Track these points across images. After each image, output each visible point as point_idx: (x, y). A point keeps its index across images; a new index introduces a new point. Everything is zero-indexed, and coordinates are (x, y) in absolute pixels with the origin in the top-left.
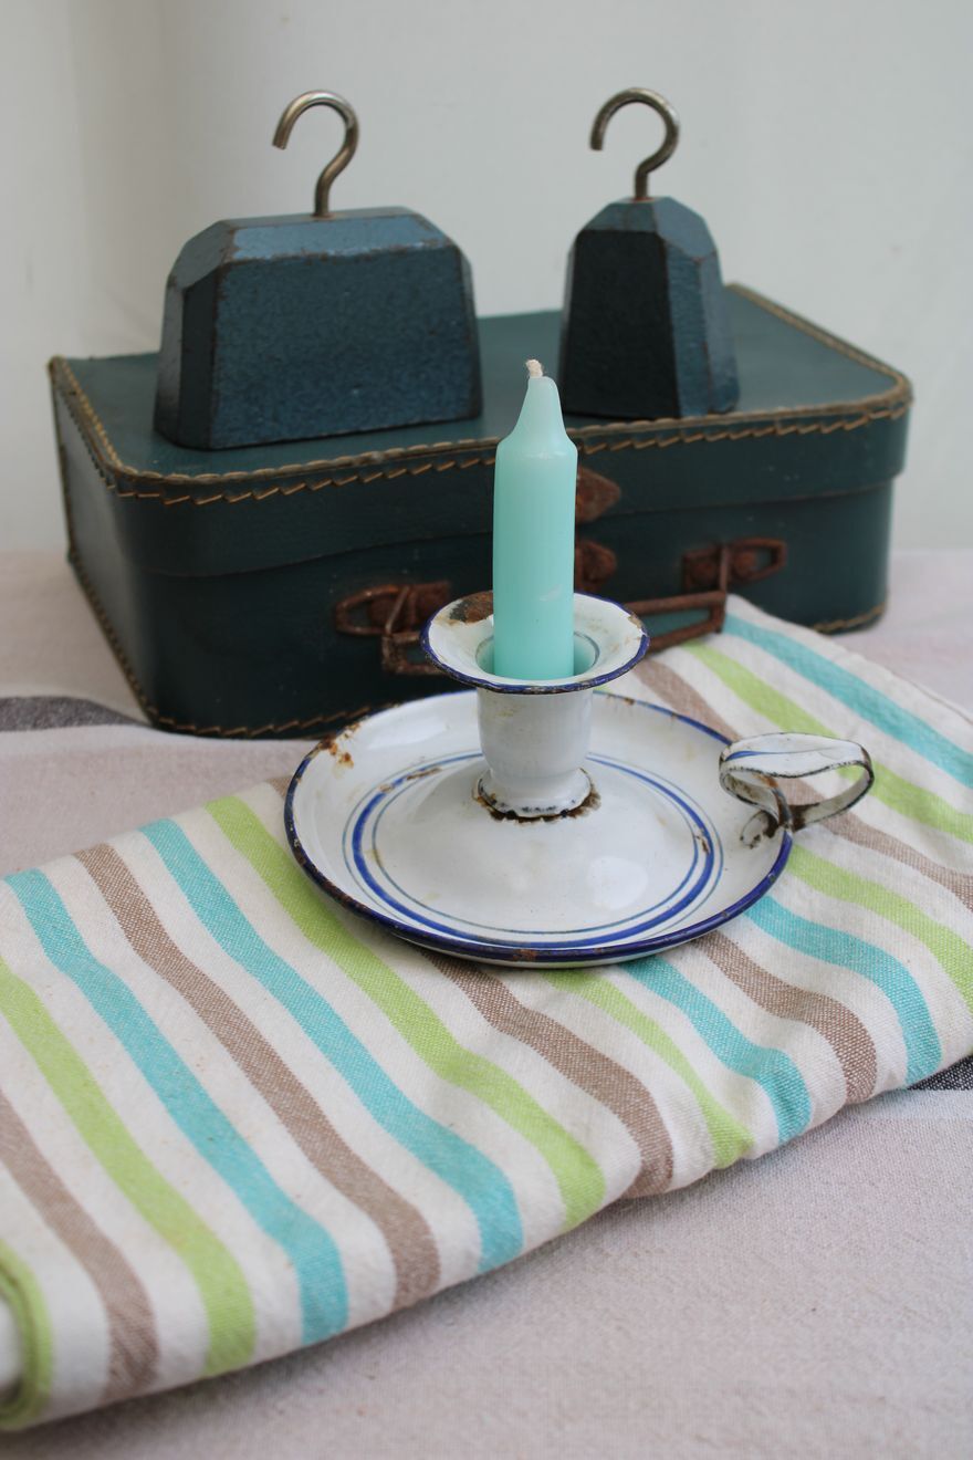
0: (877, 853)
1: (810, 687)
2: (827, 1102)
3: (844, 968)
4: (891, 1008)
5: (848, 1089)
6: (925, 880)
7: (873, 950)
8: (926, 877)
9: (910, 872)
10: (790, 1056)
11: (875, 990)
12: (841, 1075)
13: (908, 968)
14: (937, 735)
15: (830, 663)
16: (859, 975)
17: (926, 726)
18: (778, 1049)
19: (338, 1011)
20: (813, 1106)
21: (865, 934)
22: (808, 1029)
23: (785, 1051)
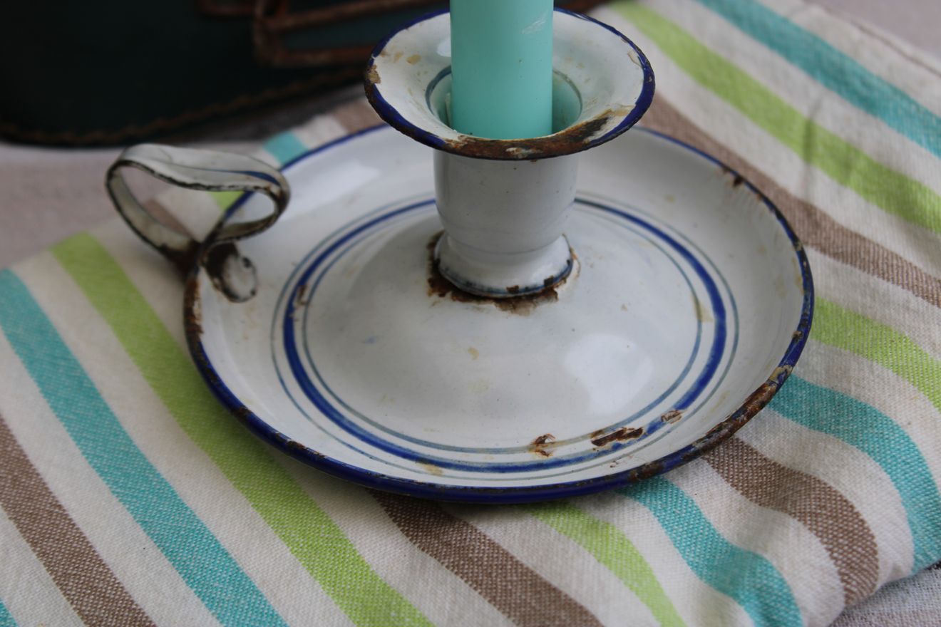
0: (858, 271)
1: (762, 52)
2: (822, 614)
3: (831, 436)
4: (891, 487)
5: (847, 596)
6: (917, 302)
7: (864, 410)
8: (920, 299)
9: (899, 293)
10: (774, 563)
11: (871, 466)
12: (836, 582)
13: (908, 431)
14: (918, 107)
15: (785, 21)
16: (849, 446)
17: (904, 96)
18: (759, 552)
19: (225, 545)
20: (804, 620)
21: (853, 388)
22: (793, 523)
23: (767, 556)
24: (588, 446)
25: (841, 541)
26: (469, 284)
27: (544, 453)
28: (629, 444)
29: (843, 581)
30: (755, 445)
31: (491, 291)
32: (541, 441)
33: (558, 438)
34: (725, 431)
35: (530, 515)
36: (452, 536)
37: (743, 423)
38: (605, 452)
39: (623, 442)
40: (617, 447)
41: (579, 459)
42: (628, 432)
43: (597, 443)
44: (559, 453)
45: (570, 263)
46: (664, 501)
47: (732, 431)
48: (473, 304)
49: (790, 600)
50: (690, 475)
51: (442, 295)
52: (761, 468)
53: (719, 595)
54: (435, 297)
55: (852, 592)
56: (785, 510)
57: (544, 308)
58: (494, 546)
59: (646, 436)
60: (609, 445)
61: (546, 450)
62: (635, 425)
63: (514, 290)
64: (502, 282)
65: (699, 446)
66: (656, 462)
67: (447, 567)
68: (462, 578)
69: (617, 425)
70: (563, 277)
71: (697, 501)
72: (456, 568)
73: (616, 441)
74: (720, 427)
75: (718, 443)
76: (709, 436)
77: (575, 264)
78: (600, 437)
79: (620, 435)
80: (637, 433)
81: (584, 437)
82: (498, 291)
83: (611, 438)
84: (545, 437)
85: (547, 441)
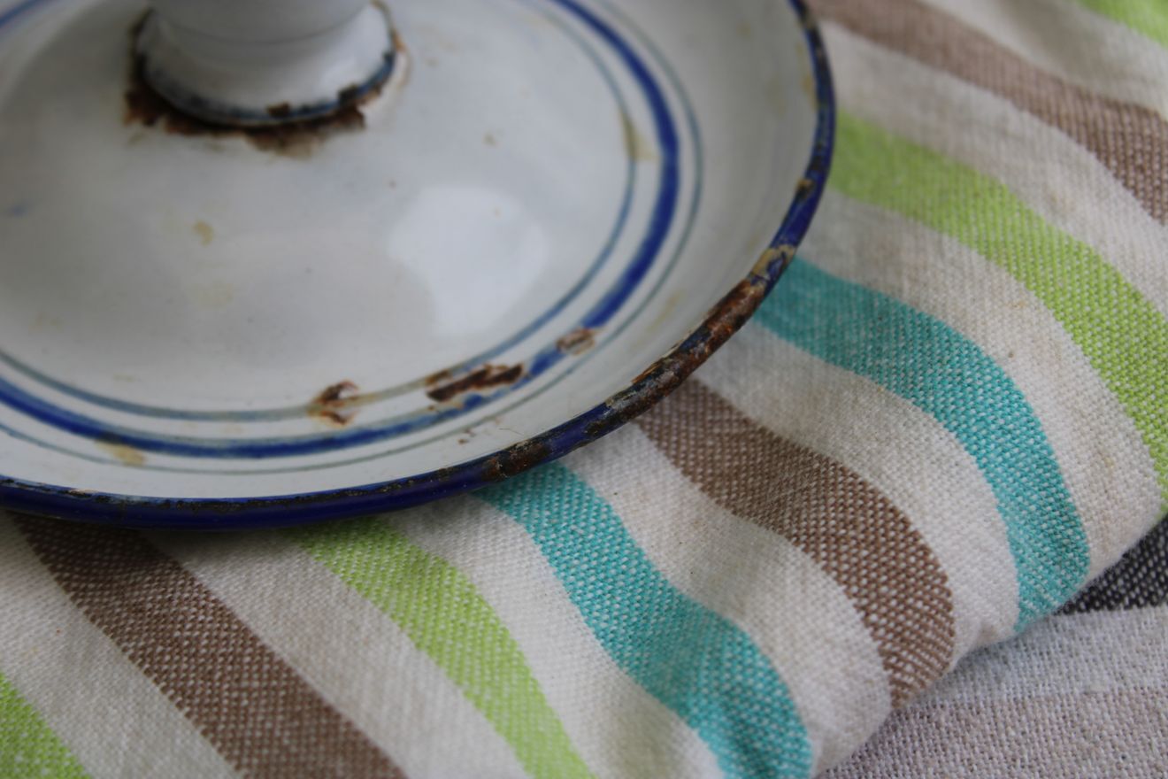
2: (847, 729)
3: (867, 380)
4: (979, 481)
6: (1021, 122)
7: (927, 328)
8: (1026, 115)
9: (989, 105)
10: (757, 639)
11: (941, 440)
12: (875, 669)
13: (1008, 368)
16: (900, 400)
18: (729, 616)
20: (814, 747)
21: (906, 285)
22: (794, 555)
23: (744, 625)
24: (419, 401)
25: (884, 589)
26: (197, 101)
27: (337, 418)
28: (497, 396)
29: (887, 666)
30: (728, 392)
31: (238, 113)
32: (331, 395)
33: (365, 388)
34: (669, 375)
35: (297, 547)
36: (148, 594)
37: (703, 358)
38: (452, 414)
39: (485, 392)
40: (474, 403)
41: (402, 428)
42: (495, 373)
43: (438, 395)
44: (365, 417)
45: (389, 59)
46: (556, 510)
47: (683, 375)
48: (205, 140)
49: (787, 711)
50: (607, 455)
51: (150, 122)
52: (738, 438)
53: (650, 702)
54: (137, 127)
55: (904, 685)
56: (778, 527)
57: (340, 146)
58: (223, 614)
59: (528, 379)
60: (458, 399)
61: (342, 412)
62: (509, 359)
63: (282, 111)
64: (257, 98)
65: (620, 405)
66: (536, 440)
67: (132, 658)
68: (157, 681)
69: (475, 360)
70: (375, 85)
71: (618, 506)
72: (148, 662)
73: (472, 392)
74: (660, 367)
75: (657, 397)
76: (638, 386)
77: (401, 62)
78: (443, 383)
79: (480, 379)
80: (511, 376)
81: (413, 386)
82: (250, 114)
83: (463, 385)
84: (340, 387)
85: (344, 394)
